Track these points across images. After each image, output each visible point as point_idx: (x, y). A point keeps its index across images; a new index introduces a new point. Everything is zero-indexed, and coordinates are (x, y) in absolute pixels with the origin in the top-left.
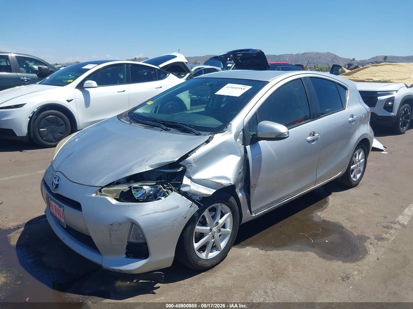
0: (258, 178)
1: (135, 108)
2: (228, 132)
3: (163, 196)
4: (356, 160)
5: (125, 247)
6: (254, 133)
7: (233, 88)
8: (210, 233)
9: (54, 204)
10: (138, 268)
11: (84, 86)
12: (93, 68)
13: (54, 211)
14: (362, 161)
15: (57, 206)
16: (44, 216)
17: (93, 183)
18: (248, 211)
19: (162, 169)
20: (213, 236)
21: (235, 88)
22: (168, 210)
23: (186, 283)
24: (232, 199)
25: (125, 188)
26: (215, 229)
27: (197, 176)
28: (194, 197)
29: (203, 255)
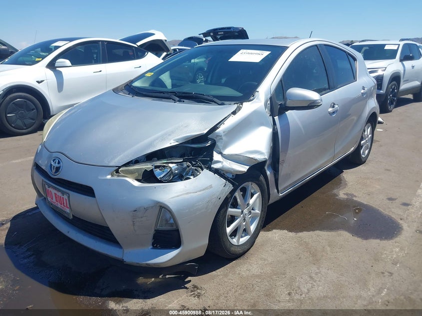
0: (286, 153)
1: (132, 81)
2: (257, 101)
3: (192, 175)
4: (365, 135)
5: (151, 236)
6: (281, 102)
7: (249, 53)
8: (242, 216)
9: (53, 191)
10: (169, 260)
11: (56, 66)
12: (64, 46)
13: (54, 200)
14: (370, 136)
15: (59, 194)
16: (36, 208)
17: (106, 163)
18: (276, 190)
19: (188, 144)
20: (244, 219)
21: (252, 54)
22: (201, 191)
23: (219, 274)
24: (262, 178)
25: (148, 166)
26: (246, 211)
27: (228, 151)
28: (227, 175)
29: (234, 241)
